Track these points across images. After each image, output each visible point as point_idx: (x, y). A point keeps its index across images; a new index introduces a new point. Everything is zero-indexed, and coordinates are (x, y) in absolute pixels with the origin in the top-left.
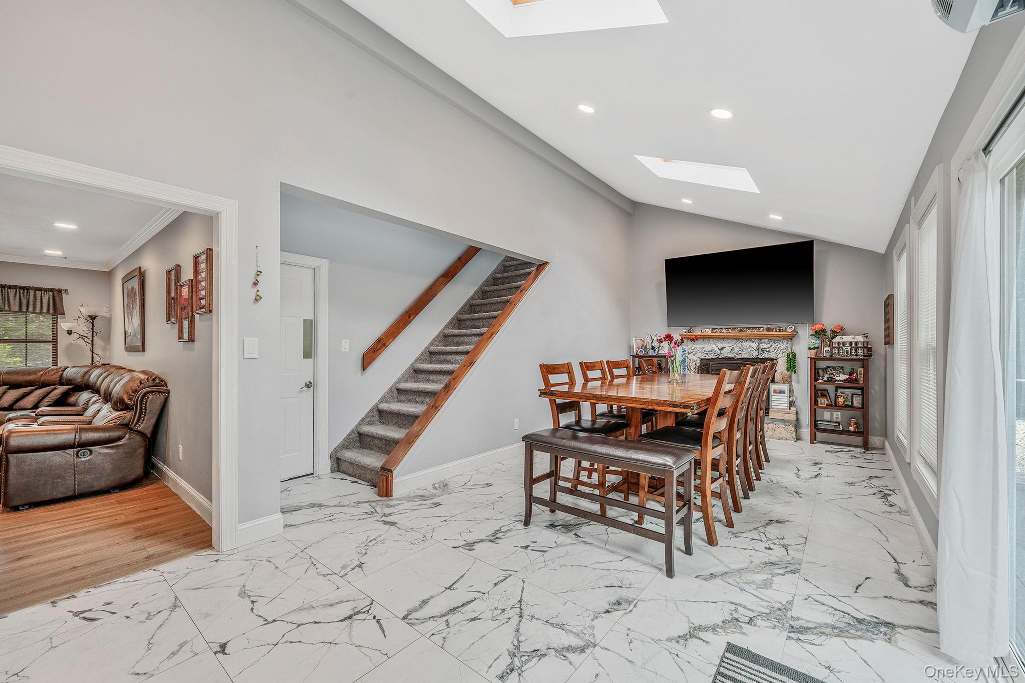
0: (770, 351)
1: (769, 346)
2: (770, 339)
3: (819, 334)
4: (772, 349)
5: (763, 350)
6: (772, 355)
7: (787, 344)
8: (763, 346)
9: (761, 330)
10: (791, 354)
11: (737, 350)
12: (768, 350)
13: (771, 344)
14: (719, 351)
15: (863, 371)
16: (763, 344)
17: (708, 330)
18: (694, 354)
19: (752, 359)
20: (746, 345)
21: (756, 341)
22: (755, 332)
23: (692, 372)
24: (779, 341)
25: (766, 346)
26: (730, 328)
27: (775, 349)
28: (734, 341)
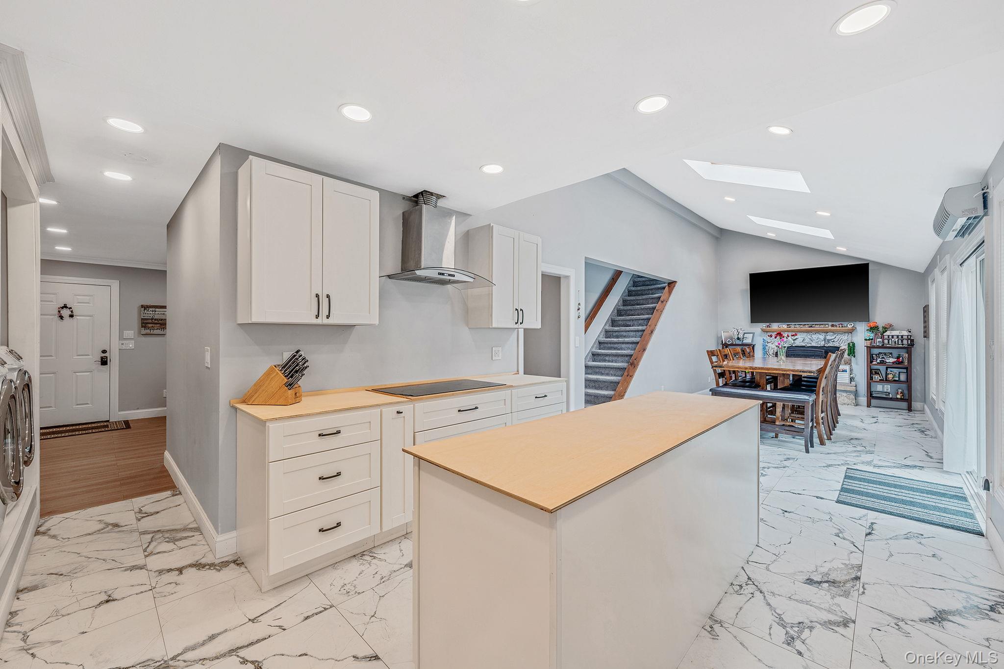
0: (834, 341)
1: (833, 337)
2: (834, 332)
3: (874, 329)
4: (836, 340)
5: (829, 341)
6: (836, 345)
7: (848, 336)
8: (828, 337)
9: (827, 326)
10: (851, 344)
11: (807, 340)
12: (832, 340)
13: (835, 336)
14: (793, 341)
15: (907, 356)
16: (829, 336)
17: (784, 326)
18: (772, 344)
19: (820, 347)
20: (815, 336)
21: (823, 334)
22: (822, 328)
23: (770, 356)
24: (842, 334)
25: (831, 338)
26: (802, 325)
27: (838, 340)
28: (806, 334)
